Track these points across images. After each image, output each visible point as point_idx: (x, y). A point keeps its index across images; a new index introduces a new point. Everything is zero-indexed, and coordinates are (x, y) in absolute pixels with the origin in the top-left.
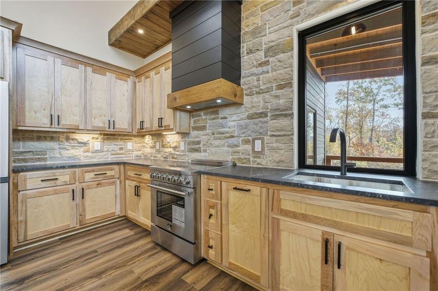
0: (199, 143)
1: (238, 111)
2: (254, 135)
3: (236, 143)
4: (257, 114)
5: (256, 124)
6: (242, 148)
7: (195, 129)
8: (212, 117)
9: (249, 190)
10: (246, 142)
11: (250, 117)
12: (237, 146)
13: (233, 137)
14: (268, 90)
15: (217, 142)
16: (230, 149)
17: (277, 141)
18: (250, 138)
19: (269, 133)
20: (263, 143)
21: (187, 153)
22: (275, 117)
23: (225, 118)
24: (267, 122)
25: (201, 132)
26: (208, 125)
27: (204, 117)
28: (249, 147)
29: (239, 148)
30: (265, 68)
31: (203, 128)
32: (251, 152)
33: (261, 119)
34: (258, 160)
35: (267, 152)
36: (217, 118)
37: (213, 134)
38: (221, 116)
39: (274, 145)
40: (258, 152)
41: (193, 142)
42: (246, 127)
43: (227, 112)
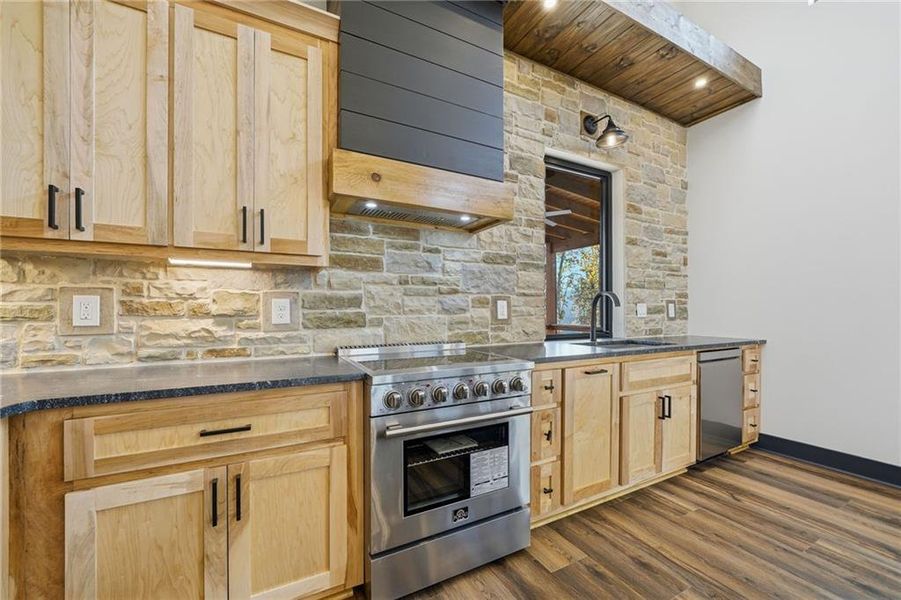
0: (356, 302)
1: (466, 245)
2: (494, 292)
3: (462, 305)
4: (502, 257)
5: (498, 274)
6: (473, 314)
7: (339, 262)
8: (401, 241)
10: (482, 303)
12: (465, 311)
13: (456, 292)
15: (412, 303)
16: (446, 318)
18: (489, 297)
19: (517, 290)
20: (509, 306)
21: (303, 332)
22: (525, 266)
23: (437, 251)
25: (363, 275)
26: (386, 260)
27: (372, 237)
28: (486, 313)
29: (468, 315)
31: (374, 265)
32: (490, 321)
33: (507, 267)
34: (503, 334)
35: (515, 321)
36: (416, 248)
37: (403, 282)
38: (422, 243)
39: (524, 309)
41: (331, 301)
42: (482, 276)
43: (443, 239)
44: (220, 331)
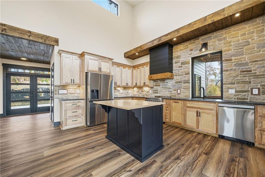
0: (157, 90)
1: (172, 81)
2: (177, 88)
3: (171, 91)
4: (179, 82)
5: (178, 85)
6: (173, 92)
7: (155, 86)
8: (162, 82)
9: (178, 102)
10: (175, 90)
11: (176, 83)
12: (172, 91)
13: (170, 89)
14: (182, 75)
15: (164, 90)
16: (169, 93)
17: (185, 90)
18: (176, 89)
19: (182, 88)
20: (180, 91)
21: (153, 94)
22: (184, 83)
23: (168, 83)
24: (181, 84)
25: (158, 87)
26: (161, 85)
27: (159, 82)
28: (176, 92)
29: (172, 92)
30: (181, 68)
31: (159, 86)
32: (176, 93)
33: (180, 83)
34: (179, 96)
35: (182, 93)
36: (164, 82)
37: (163, 88)
38: (165, 82)
39: (184, 91)
40: (179, 93)
41: (155, 90)
42: (175, 86)
43: (168, 81)
44: (147, 93)
